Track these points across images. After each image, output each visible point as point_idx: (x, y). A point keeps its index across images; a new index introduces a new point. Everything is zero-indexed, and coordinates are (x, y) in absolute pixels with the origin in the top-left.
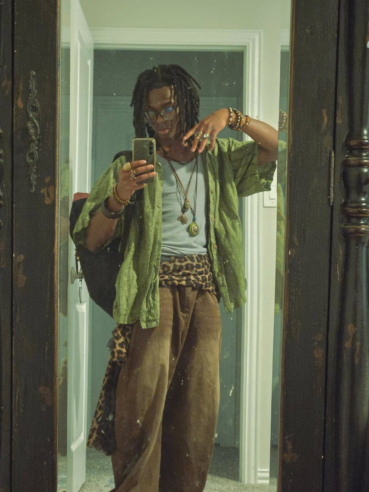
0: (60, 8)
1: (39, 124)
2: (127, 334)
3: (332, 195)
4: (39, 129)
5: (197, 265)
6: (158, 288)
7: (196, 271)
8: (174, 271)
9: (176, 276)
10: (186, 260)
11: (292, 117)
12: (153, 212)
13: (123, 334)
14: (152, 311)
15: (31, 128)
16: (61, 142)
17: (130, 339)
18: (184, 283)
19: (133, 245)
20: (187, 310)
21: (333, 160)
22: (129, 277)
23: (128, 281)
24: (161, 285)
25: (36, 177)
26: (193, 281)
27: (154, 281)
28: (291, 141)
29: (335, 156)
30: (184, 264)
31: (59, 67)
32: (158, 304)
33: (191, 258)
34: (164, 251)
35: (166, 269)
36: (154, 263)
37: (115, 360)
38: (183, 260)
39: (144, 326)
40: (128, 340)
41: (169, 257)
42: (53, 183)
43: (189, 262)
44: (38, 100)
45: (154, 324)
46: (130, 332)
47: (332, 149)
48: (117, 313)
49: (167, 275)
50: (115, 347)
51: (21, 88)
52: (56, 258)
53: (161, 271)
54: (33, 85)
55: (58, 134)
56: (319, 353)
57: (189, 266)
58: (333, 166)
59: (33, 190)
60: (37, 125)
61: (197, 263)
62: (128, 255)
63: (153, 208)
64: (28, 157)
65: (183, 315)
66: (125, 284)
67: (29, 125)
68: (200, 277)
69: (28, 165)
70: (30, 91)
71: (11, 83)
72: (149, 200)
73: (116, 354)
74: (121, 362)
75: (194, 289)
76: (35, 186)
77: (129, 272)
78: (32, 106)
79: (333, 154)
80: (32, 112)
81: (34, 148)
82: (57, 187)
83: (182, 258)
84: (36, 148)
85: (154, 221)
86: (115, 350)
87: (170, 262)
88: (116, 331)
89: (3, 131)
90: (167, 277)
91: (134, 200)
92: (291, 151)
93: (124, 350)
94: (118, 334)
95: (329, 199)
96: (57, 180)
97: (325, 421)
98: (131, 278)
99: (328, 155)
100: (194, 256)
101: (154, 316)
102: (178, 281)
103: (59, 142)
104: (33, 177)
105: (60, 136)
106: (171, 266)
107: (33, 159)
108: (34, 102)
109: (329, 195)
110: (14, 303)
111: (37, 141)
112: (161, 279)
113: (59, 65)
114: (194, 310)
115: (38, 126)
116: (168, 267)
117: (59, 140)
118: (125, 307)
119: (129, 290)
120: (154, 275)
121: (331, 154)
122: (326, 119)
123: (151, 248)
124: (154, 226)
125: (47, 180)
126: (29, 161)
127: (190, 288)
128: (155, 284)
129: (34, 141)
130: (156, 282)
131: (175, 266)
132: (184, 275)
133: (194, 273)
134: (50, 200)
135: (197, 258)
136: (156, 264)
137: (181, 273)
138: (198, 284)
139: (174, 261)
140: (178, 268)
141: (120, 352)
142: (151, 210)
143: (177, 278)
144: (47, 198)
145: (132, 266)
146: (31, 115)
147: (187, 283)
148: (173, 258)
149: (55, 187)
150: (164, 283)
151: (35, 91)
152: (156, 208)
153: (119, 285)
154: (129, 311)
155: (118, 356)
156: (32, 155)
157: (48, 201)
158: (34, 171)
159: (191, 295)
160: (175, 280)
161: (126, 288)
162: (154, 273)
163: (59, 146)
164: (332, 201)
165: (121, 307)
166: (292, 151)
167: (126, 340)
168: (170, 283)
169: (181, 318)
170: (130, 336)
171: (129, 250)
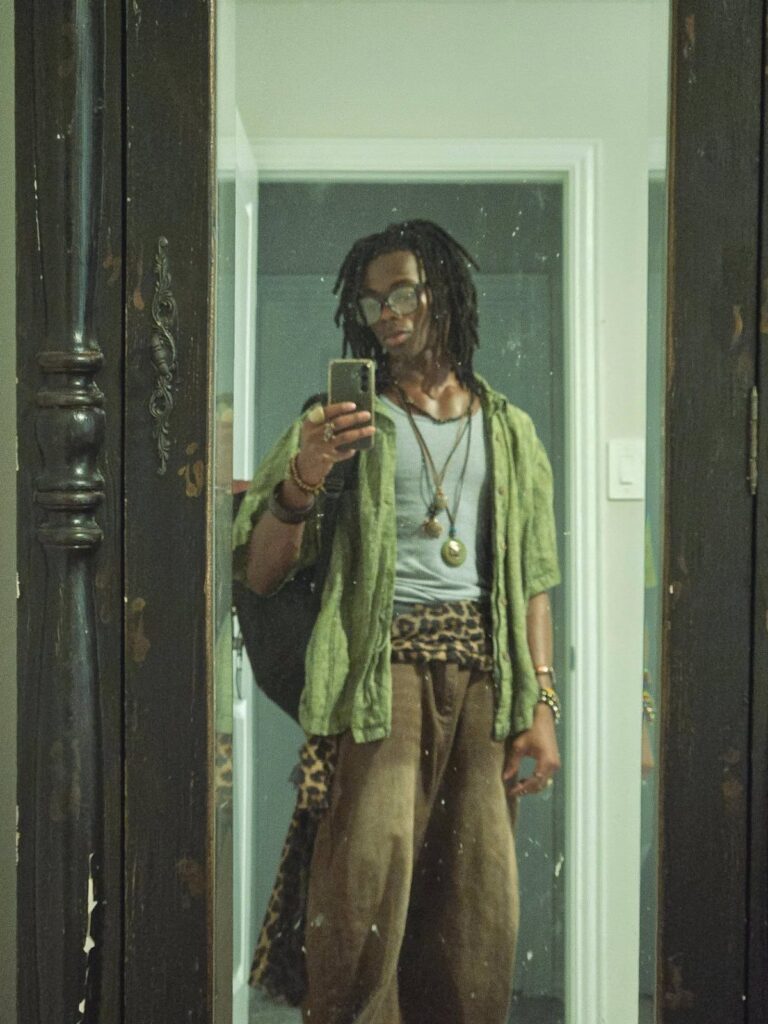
0: (215, 115)
1: (175, 339)
2: (328, 755)
3: (754, 474)
4: (174, 350)
5: (468, 621)
6: (388, 665)
7: (467, 633)
8: (422, 630)
9: (428, 643)
10: (446, 611)
11: (673, 321)
12: (377, 514)
13: (320, 754)
14: (376, 708)
15: (159, 347)
16: (218, 374)
17: (334, 765)
18: (442, 656)
19: (339, 578)
20: (448, 708)
21: (755, 405)
22: (331, 642)
23: (331, 650)
24: (395, 659)
25: (168, 443)
26: (462, 652)
27: (381, 649)
28: (672, 369)
29: (759, 398)
30: (442, 619)
31: (213, 228)
32: (388, 694)
33: (457, 607)
34: (398, 594)
35: (406, 628)
36: (380, 614)
37: (304, 806)
38: (440, 611)
39: (359, 737)
40: (331, 766)
41: (412, 605)
42: (202, 455)
43: (452, 614)
44: (173, 292)
45: (380, 733)
46: (333, 751)
47: (752, 382)
48: (306, 713)
49: (409, 639)
50: (302, 780)
51: (140, 272)
52: (208, 604)
53: (396, 632)
54: (163, 265)
55: (210, 359)
56: (733, 790)
57: (454, 623)
58: (755, 417)
59: (163, 470)
60: (171, 341)
61: (471, 618)
62: (331, 601)
63: (377, 504)
64: (154, 405)
65: (441, 718)
66: (324, 657)
67: (157, 342)
68: (474, 645)
69: (153, 420)
70: (157, 276)
71: (120, 261)
72: (368, 490)
73: (305, 796)
74: (317, 811)
75: (462, 668)
76: (166, 461)
77: (333, 632)
78: (162, 305)
79: (755, 393)
80: (161, 316)
81: (165, 387)
82: (209, 464)
83: (438, 606)
84: (169, 387)
85: (380, 530)
86: (304, 788)
87: (415, 614)
88: (304, 750)
89: (105, 356)
90: (408, 645)
91: (340, 488)
92: (672, 390)
93: (322, 787)
94: (309, 756)
95: (749, 483)
96: (210, 449)
97: (747, 926)
98: (337, 646)
99: (745, 396)
100: (463, 604)
101: (379, 717)
102: (431, 652)
103: (213, 375)
104: (163, 444)
105: (216, 364)
106: (417, 622)
107: (162, 408)
108: (166, 298)
109: (748, 472)
110: (126, 692)
111: (170, 374)
112: (396, 648)
113: (214, 225)
114: (463, 710)
115: (173, 345)
116: (411, 625)
117: (213, 371)
118: (323, 701)
119: (331, 669)
120: (380, 638)
121: (750, 391)
122: (740, 325)
123: (372, 584)
124: (379, 542)
125: (190, 450)
126: (156, 412)
127: (454, 667)
128: (382, 656)
129: (164, 374)
130: (385, 650)
131: (424, 622)
132: (443, 640)
133: (462, 636)
134: (196, 490)
135: (469, 607)
136: (383, 616)
137: (435, 637)
138: (469, 659)
139: (422, 613)
140: (429, 626)
141: (313, 791)
142: (374, 510)
143: (429, 648)
144: (190, 485)
145: (338, 620)
146: (159, 324)
147: (448, 656)
148: (420, 608)
149: (205, 464)
150: (401, 655)
151: (167, 277)
152: (383, 505)
153: (312, 659)
154: (330, 710)
155: (309, 799)
156: (161, 400)
157: (191, 492)
158: (165, 431)
159: (456, 678)
160: (424, 650)
161: (325, 665)
162: (381, 635)
163: (213, 381)
164: (754, 485)
165: (314, 700)
166: (675, 389)
167: (326, 767)
168: (414, 655)
169: (438, 725)
170: (334, 760)
171: (331, 590)
